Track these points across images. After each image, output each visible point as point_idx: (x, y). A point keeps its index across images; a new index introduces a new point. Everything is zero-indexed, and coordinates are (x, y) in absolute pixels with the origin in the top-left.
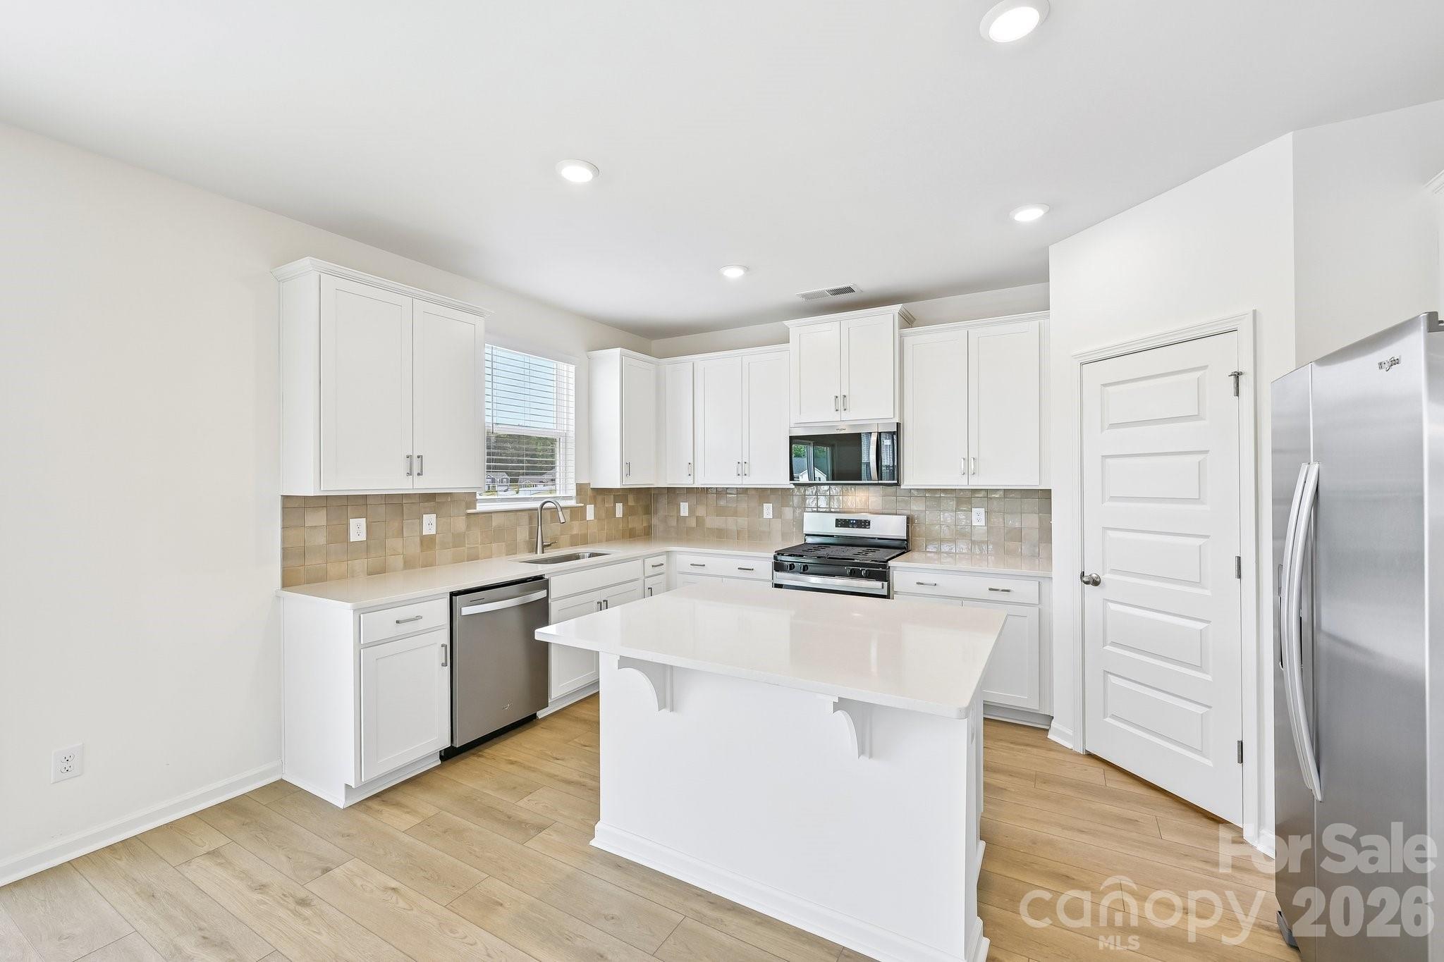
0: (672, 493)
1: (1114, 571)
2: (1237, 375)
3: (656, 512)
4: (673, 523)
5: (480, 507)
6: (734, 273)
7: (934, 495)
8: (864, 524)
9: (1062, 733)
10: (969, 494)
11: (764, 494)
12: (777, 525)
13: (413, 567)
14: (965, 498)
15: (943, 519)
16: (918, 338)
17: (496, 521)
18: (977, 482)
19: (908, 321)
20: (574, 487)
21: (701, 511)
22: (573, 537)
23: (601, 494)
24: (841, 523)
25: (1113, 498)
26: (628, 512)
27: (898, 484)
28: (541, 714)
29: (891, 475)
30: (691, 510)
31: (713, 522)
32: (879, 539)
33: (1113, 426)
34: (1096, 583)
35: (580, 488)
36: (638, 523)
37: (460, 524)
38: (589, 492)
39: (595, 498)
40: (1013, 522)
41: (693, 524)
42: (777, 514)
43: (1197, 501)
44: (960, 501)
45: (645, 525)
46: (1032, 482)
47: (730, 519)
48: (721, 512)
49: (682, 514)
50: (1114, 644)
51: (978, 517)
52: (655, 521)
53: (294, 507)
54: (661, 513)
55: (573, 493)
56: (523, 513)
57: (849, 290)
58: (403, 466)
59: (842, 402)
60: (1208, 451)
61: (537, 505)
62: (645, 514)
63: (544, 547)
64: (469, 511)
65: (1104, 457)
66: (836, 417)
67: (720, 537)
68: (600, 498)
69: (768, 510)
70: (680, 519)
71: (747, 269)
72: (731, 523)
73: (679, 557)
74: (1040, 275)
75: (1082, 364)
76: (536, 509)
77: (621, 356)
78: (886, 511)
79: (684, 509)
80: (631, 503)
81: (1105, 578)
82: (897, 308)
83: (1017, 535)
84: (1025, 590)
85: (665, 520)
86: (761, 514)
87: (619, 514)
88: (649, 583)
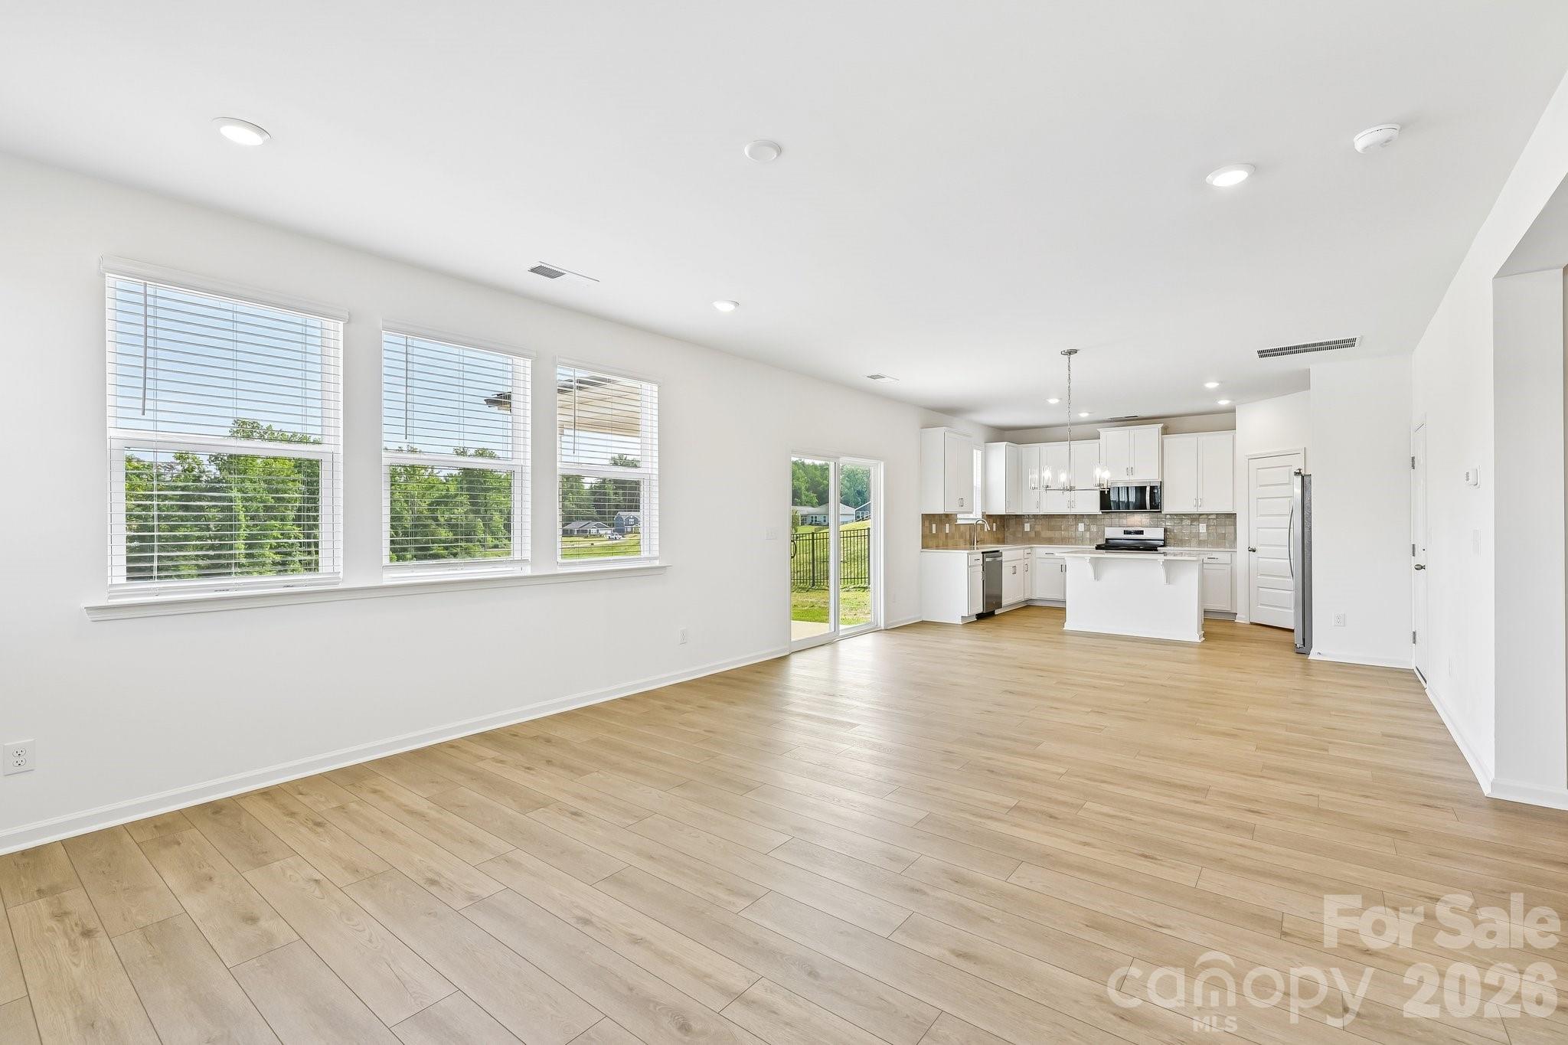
0: (1019, 518)
1: (1261, 545)
3: (1012, 528)
5: (959, 522)
6: (1084, 416)
7: (1180, 517)
8: (1141, 532)
9: (1242, 619)
10: (1197, 516)
11: (1079, 518)
12: (1088, 535)
14: (1195, 518)
15: (1184, 529)
16: (1171, 440)
17: (962, 528)
18: (1201, 510)
19: (1166, 431)
20: (982, 512)
21: (1038, 528)
23: (989, 516)
24: (1126, 532)
25: (1259, 516)
26: (998, 528)
27: (1161, 512)
28: (997, 612)
29: (1156, 506)
30: (1031, 527)
31: (1046, 534)
32: (1148, 540)
33: (1261, 486)
34: (1254, 551)
35: (983, 515)
38: (986, 516)
39: (987, 520)
41: (1033, 535)
42: (1087, 529)
44: (1193, 520)
46: (1227, 509)
47: (1057, 532)
48: (1052, 529)
50: (1261, 575)
51: (1202, 528)
52: (1007, 534)
53: (927, 518)
54: (1014, 528)
55: (981, 517)
59: (1130, 471)
63: (977, 542)
64: (956, 523)
65: (1257, 498)
66: (1127, 478)
67: (1050, 541)
68: (989, 519)
69: (1081, 527)
70: (1025, 531)
71: (1090, 413)
72: (1057, 534)
73: (1037, 550)
74: (1234, 411)
75: (1248, 459)
77: (1006, 446)
78: (1151, 526)
79: (1027, 527)
80: (1000, 523)
81: (1257, 548)
82: (1161, 424)
83: (1223, 537)
84: (1222, 556)
85: (1014, 534)
86: (1077, 529)
87: (994, 530)
88: (1026, 562)
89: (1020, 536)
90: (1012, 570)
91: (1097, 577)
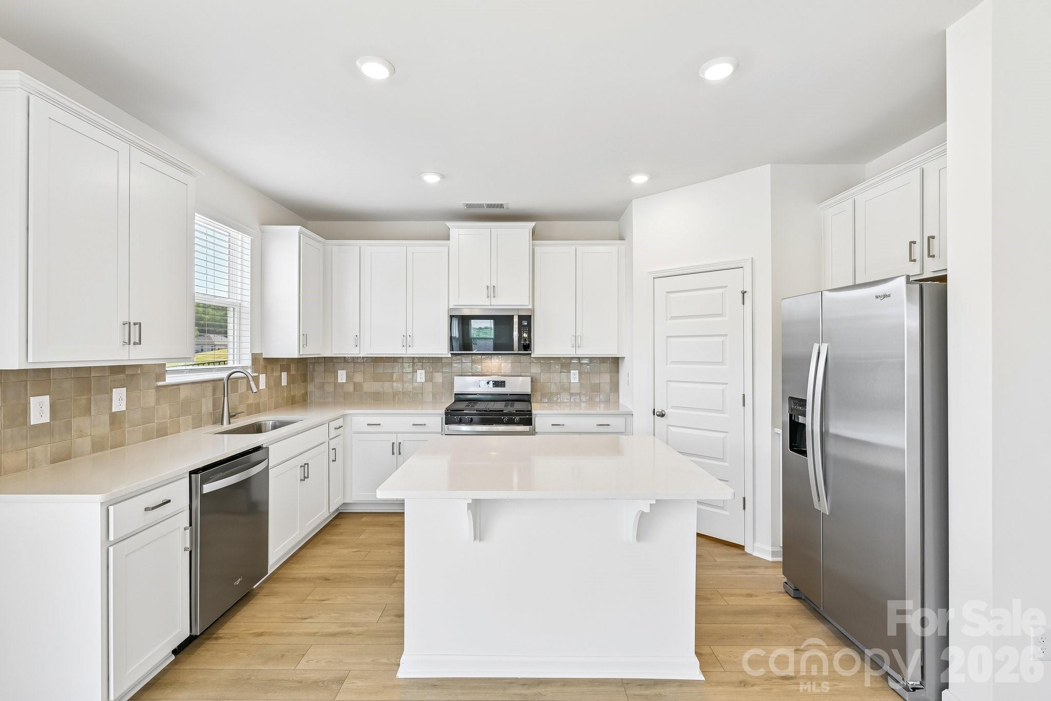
0: (330, 363)
1: (673, 407)
2: (744, 293)
3: (313, 380)
4: (330, 388)
5: (170, 379)
6: (432, 179)
7: (547, 362)
8: (505, 385)
10: (568, 361)
11: (419, 362)
12: (429, 387)
13: (103, 449)
14: (565, 363)
15: (552, 379)
16: (546, 249)
17: (184, 393)
18: (575, 353)
20: (250, 357)
21: (358, 378)
22: (249, 406)
23: (271, 362)
25: (673, 362)
26: (291, 381)
27: (530, 354)
30: (348, 377)
31: (370, 386)
32: (510, 395)
33: (672, 318)
34: (663, 415)
35: (255, 358)
36: (297, 391)
37: (150, 398)
38: (262, 362)
39: (266, 367)
40: (595, 380)
41: (350, 388)
42: (429, 379)
43: (722, 363)
44: (563, 366)
45: (303, 392)
47: (387, 384)
48: (376, 378)
49: (340, 381)
51: (574, 376)
52: (311, 388)
54: (317, 381)
55: (248, 363)
56: (208, 384)
57: (501, 206)
58: (119, 334)
59: (492, 291)
60: (727, 335)
61: (224, 375)
62: (303, 382)
63: (230, 417)
64: (160, 383)
65: (668, 337)
66: (486, 301)
67: (377, 399)
68: (269, 367)
69: (420, 376)
70: (336, 385)
71: (442, 176)
72: (386, 387)
73: (354, 419)
75: (654, 278)
76: (221, 380)
77: (300, 233)
78: (513, 374)
79: (342, 376)
80: (293, 372)
81: (668, 411)
82: (532, 224)
83: (596, 389)
85: (322, 387)
86: (413, 380)
87: (284, 382)
88: (333, 444)
89: (332, 390)
90: (299, 473)
91: (479, 534)
